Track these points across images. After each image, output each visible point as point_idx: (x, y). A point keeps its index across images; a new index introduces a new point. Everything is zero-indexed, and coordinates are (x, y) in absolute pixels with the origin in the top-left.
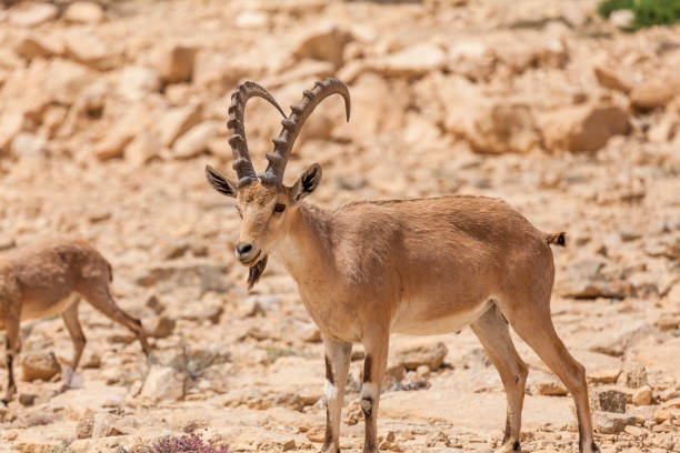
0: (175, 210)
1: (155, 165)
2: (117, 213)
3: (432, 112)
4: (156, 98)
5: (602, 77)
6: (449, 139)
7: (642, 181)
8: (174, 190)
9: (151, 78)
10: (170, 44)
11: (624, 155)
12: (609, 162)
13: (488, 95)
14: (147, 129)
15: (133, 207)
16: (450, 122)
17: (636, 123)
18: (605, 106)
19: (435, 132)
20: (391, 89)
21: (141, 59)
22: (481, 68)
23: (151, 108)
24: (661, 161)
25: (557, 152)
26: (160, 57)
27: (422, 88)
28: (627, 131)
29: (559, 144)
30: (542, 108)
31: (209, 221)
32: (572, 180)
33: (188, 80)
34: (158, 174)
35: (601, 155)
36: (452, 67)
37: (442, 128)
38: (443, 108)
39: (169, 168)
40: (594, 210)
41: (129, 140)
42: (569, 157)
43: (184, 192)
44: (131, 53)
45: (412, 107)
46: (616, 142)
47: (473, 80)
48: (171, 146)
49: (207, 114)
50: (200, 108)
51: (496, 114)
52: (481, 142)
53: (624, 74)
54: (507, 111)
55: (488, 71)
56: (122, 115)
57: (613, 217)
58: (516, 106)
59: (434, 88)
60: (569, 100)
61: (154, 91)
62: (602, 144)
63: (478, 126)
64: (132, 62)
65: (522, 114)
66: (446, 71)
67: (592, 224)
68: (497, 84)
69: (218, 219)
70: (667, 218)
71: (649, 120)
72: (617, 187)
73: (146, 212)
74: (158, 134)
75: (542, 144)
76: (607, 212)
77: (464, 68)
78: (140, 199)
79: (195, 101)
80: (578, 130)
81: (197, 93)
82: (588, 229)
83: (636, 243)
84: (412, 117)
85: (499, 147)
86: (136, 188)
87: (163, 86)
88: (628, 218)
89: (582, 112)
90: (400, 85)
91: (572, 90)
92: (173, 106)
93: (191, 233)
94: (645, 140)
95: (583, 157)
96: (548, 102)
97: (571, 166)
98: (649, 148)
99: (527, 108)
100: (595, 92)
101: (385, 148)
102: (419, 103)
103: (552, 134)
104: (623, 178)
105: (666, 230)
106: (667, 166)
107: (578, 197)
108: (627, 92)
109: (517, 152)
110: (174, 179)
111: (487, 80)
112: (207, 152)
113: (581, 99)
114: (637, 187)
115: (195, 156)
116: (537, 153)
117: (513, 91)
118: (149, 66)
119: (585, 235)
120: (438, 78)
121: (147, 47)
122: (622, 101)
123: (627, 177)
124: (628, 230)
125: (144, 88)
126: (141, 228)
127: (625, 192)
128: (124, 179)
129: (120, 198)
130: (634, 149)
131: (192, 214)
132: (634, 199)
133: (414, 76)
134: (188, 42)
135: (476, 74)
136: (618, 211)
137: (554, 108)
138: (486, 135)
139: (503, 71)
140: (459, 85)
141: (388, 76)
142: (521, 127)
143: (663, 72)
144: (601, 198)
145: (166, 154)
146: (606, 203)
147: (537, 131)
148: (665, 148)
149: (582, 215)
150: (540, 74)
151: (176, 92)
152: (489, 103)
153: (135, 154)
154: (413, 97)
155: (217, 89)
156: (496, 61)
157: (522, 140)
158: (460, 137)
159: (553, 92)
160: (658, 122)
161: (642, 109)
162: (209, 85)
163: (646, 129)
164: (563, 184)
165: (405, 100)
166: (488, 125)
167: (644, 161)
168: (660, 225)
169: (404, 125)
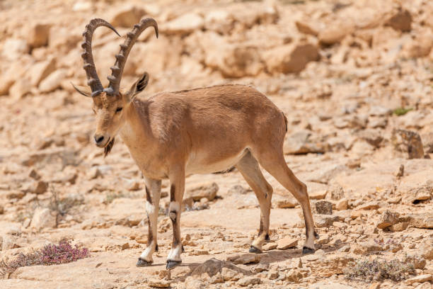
0: (43, 122)
1: (28, 98)
2: (7, 126)
3: (197, 55)
4: (26, 57)
5: (301, 27)
6: (208, 71)
7: (330, 86)
8: (41, 111)
9: (23, 45)
10: (34, 24)
11: (317, 72)
12: (308, 78)
13: (231, 42)
14: (23, 76)
15: (17, 123)
16: (209, 60)
17: (323, 53)
18: (303, 44)
19: (200, 67)
20: (171, 42)
21: (16, 34)
22: (225, 26)
23: (24, 63)
24: (340, 75)
25: (276, 74)
26: (27, 32)
27: (190, 40)
28: (318, 59)
29: (276, 69)
30: (265, 48)
31: (64, 127)
32: (286, 89)
33: (46, 45)
34: (30, 103)
35: (303, 74)
36: (208, 27)
37: (204, 64)
38: (203, 52)
39: (37, 99)
40: (301, 105)
41: (12, 84)
42: (283, 76)
43: (47, 112)
44: (9, 31)
45: (185, 53)
46: (312, 66)
47: (221, 34)
48: (37, 86)
49: (59, 64)
50: (54, 62)
51: (236, 53)
52: (228, 71)
53: (314, 24)
54: (243, 51)
55: (229, 28)
56: (6, 69)
57: (313, 108)
58: (248, 48)
59: (197, 40)
60: (281, 42)
61: (24, 53)
62: (303, 68)
63: (226, 61)
64: (11, 35)
65: (252, 52)
66: (204, 29)
67: (301, 113)
68: (235, 36)
69: (70, 125)
70: (347, 106)
71: (331, 51)
72: (315, 90)
73: (25, 124)
74: (30, 79)
75: (266, 70)
76: (309, 105)
77: (215, 27)
78: (21, 117)
79: (50, 57)
80: (288, 59)
81: (52, 53)
82: (298, 116)
83: (329, 122)
84: (185, 58)
85: (240, 73)
86: (18, 112)
87: (30, 49)
88: (323, 108)
89: (289, 49)
90: (176, 39)
91: (283, 35)
92: (37, 61)
93: (54, 134)
94: (329, 63)
95: (292, 76)
96: (268, 44)
97: (285, 81)
98: (333, 68)
99: (255, 48)
100: (297, 36)
101: (169, 78)
102: (188, 50)
103: (271, 63)
104: (317, 86)
105: (347, 113)
106: (344, 77)
107: (291, 98)
108: (316, 35)
109: (251, 75)
110: (41, 105)
111: (230, 34)
112: (60, 88)
113: (288, 41)
114: (326, 90)
115: (53, 91)
116: (263, 76)
117: (246, 39)
118: (20, 37)
119: (297, 119)
120: (199, 34)
121: (19, 26)
122: (313, 41)
123: (320, 85)
124: (324, 114)
125: (19, 51)
126: (23, 134)
127: (319, 93)
128: (10, 107)
129: (8, 119)
130: (323, 68)
131: (53, 123)
132: (325, 96)
133: (185, 34)
134: (44, 22)
135: (222, 30)
136: (316, 104)
137: (272, 47)
138: (231, 66)
139: (239, 27)
140: (212, 37)
141: (169, 34)
142: (252, 60)
143: (338, 22)
144: (305, 98)
145: (34, 91)
146: (308, 101)
147: (262, 62)
148: (342, 67)
149: (294, 108)
150: (262, 28)
151: (38, 53)
152: (232, 47)
153: (16, 92)
154: (185, 46)
155: (64, 49)
156: (234, 22)
157: (254, 68)
158: (215, 69)
159: (271, 38)
160: (336, 52)
161: (326, 45)
162: (59, 47)
163: (329, 57)
164: (281, 91)
165: (180, 49)
166: (232, 60)
167: (330, 75)
168: (343, 110)
169: (180, 64)
